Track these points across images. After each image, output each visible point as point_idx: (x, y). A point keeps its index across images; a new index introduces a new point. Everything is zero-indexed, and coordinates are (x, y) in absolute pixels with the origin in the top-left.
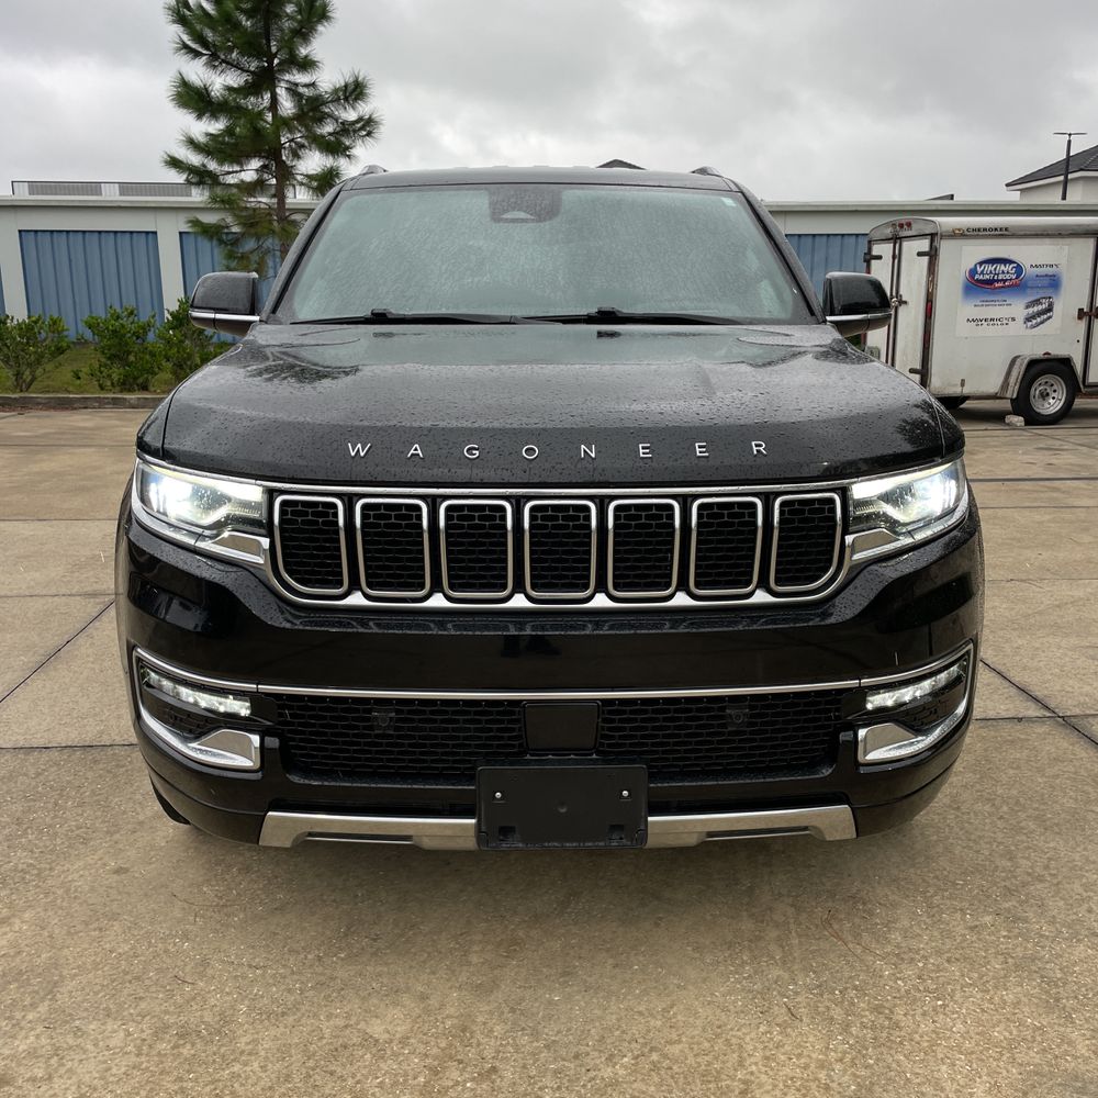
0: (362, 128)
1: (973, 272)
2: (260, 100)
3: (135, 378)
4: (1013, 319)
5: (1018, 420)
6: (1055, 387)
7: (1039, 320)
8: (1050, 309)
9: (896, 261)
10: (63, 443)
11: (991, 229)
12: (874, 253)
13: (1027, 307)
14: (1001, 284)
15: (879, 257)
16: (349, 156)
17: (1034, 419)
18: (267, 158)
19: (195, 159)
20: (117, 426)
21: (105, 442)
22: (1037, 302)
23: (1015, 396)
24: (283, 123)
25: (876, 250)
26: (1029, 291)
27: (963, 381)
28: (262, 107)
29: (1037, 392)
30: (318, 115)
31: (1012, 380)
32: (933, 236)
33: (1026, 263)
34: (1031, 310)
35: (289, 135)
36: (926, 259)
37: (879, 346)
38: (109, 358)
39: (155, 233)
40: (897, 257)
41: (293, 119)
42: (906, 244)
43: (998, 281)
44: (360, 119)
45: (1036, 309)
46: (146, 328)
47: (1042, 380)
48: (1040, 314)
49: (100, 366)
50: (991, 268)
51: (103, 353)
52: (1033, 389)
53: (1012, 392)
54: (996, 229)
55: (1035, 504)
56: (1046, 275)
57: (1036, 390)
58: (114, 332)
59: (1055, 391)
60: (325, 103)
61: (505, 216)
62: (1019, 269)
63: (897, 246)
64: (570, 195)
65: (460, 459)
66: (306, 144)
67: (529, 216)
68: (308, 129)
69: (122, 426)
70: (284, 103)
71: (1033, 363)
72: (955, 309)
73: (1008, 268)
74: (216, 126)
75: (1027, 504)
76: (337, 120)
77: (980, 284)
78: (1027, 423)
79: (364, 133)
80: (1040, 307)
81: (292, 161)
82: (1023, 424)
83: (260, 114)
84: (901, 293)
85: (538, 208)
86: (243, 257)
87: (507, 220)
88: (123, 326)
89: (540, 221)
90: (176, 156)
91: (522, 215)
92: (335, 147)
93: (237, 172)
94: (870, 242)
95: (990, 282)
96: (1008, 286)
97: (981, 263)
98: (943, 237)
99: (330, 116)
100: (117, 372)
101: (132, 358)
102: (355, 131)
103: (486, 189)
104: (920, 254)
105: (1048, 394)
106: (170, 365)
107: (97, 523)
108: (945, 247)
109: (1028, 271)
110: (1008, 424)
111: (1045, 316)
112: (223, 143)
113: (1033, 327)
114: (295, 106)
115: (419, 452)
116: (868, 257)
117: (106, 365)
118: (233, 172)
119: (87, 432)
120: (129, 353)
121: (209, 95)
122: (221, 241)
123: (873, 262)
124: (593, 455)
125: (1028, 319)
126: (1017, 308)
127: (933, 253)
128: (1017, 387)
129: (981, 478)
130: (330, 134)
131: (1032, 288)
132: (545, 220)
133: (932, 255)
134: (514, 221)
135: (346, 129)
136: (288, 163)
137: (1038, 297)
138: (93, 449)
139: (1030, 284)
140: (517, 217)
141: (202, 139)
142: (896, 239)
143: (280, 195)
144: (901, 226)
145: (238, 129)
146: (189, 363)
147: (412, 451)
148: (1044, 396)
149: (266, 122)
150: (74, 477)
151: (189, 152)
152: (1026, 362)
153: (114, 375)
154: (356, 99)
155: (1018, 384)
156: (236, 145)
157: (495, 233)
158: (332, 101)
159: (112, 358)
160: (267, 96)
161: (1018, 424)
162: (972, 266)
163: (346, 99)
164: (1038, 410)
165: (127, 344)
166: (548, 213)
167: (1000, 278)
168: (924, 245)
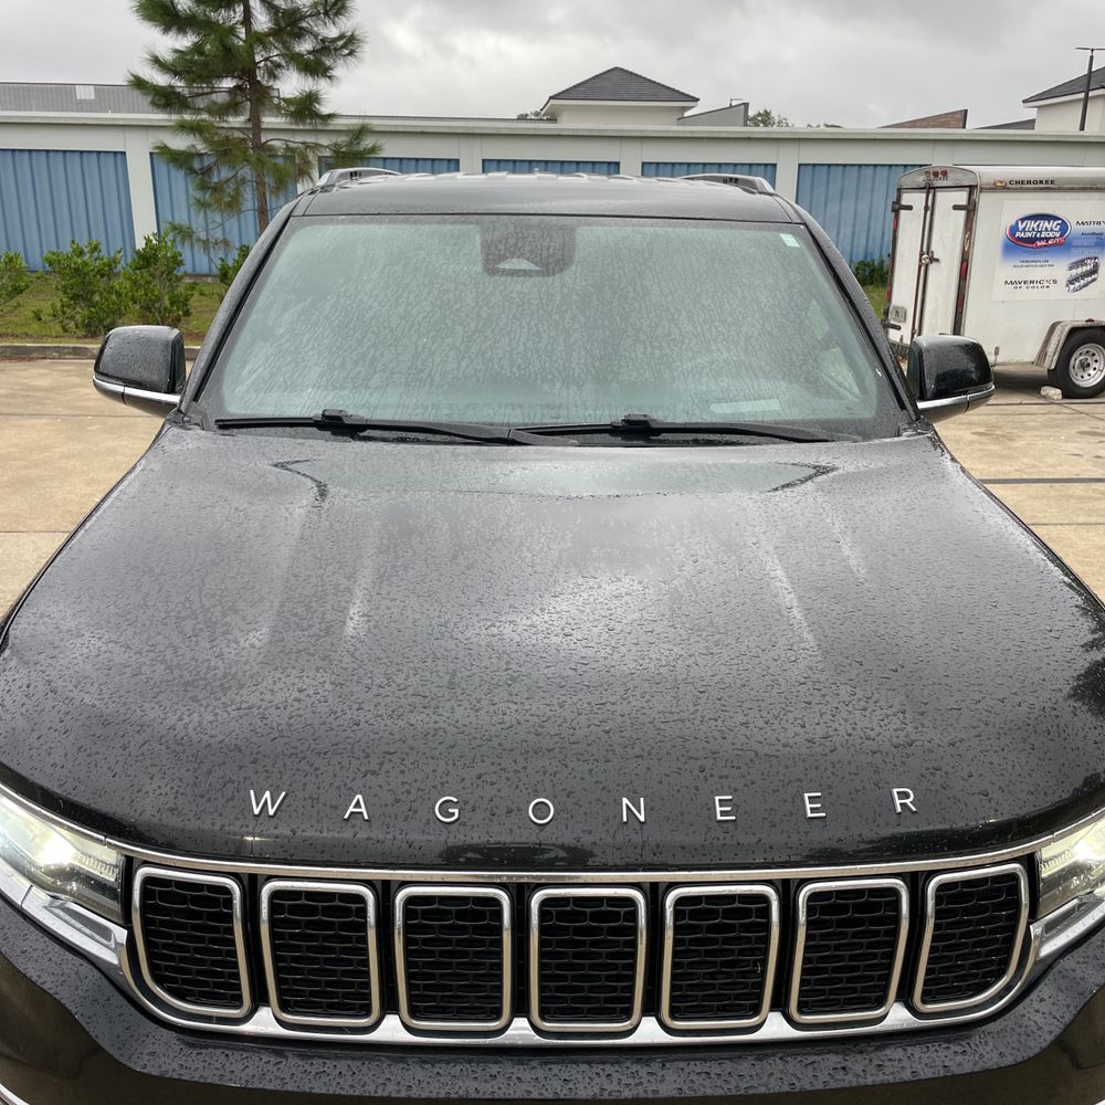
0: (344, 46)
1: (1014, 229)
2: (232, 13)
3: (101, 321)
4: (1055, 282)
5: (1055, 393)
6: (1096, 357)
7: (1082, 282)
8: (1094, 271)
9: (929, 213)
10: (12, 410)
11: (1035, 182)
12: (904, 202)
13: (1071, 268)
14: (1043, 243)
15: (910, 208)
16: (330, 77)
17: (1072, 392)
18: (241, 79)
19: (162, 79)
20: (75, 386)
21: (61, 410)
22: (1082, 263)
23: (1053, 367)
24: (258, 39)
25: (906, 199)
26: (1073, 250)
27: (997, 349)
28: (233, 22)
29: (1077, 362)
30: (296, 30)
31: (1051, 348)
32: (972, 188)
33: (1072, 220)
34: (1075, 272)
35: (263, 53)
36: (963, 213)
37: (905, 306)
38: (71, 299)
39: (124, 153)
40: (929, 209)
41: (268, 34)
42: (940, 195)
43: (1040, 239)
44: (342, 36)
45: (1080, 270)
46: (112, 264)
47: (1084, 349)
48: (1084, 276)
49: (63, 306)
50: (1033, 224)
51: (65, 292)
52: (1073, 359)
53: (1051, 362)
54: (1041, 182)
55: (1092, 520)
56: (1093, 234)
57: (1076, 360)
58: (77, 270)
59: (1096, 361)
60: (303, 18)
61: (501, 266)
62: (1064, 226)
63: (931, 196)
64: (587, 234)
65: (428, 822)
66: (283, 63)
67: (532, 267)
68: (287, 46)
69: (80, 386)
70: (259, 17)
71: (1074, 331)
72: (993, 270)
73: (1053, 224)
74: (185, 42)
75: (1082, 519)
76: (316, 37)
77: (1021, 243)
78: (1065, 396)
79: (346, 52)
80: (1085, 269)
81: (268, 81)
82: (1060, 397)
83: (232, 30)
84: (933, 248)
85: (545, 254)
86: (216, 189)
87: (504, 273)
88: (85, 263)
89: (548, 275)
90: (141, 75)
91: (524, 265)
92: (315, 67)
93: (207, 94)
94: (899, 190)
95: (1031, 241)
96: (1051, 245)
97: (1023, 220)
98: (982, 190)
99: (311, 32)
100: (81, 313)
101: (97, 298)
102: (336, 49)
103: (477, 223)
104: (956, 208)
105: (1088, 365)
106: (138, 307)
107: (34, 537)
108: (985, 201)
109: (1074, 229)
110: (1044, 397)
111: (1090, 279)
112: (191, 61)
113: (1076, 290)
114: (270, 21)
115: (363, 810)
116: (897, 206)
117: (69, 306)
118: (203, 94)
119: (39, 394)
120: (94, 293)
121: (175, 8)
122: (192, 171)
123: (902, 212)
124: (642, 818)
125: (1071, 282)
126: (1059, 268)
127: (971, 207)
128: (1056, 357)
129: (1025, 477)
130: (309, 53)
131: (1077, 247)
132: (554, 273)
133: (970, 209)
134: (514, 273)
135: (326, 48)
136: (264, 83)
137: (1084, 257)
138: (44, 421)
139: (1075, 243)
140: (518, 267)
141: (168, 57)
142: (929, 189)
143: (255, 120)
144: (936, 174)
145: (208, 47)
146: (157, 305)
147: (351, 809)
148: (1085, 366)
149: (238, 37)
150: (17, 462)
151: (154, 71)
152: (1067, 329)
153: (78, 316)
154: (338, 13)
155: (1057, 354)
156: (206, 64)
157: (488, 291)
158: (310, 16)
159: (75, 297)
160: (240, 9)
161: (1055, 397)
162: (1013, 222)
163: (326, 13)
164: (1077, 383)
165: (90, 283)
166: (558, 262)
167: (1043, 236)
168: (961, 197)
